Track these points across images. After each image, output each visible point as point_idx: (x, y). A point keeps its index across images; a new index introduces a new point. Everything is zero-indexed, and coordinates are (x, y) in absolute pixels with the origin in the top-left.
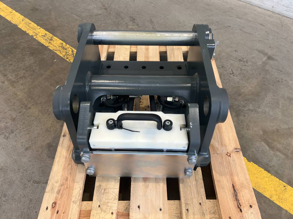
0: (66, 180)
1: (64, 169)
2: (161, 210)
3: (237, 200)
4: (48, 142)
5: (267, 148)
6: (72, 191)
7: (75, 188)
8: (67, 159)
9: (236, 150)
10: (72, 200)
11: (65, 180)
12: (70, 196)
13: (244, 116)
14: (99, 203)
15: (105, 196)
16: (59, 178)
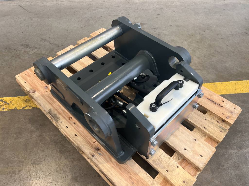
0: (131, 178)
1: (121, 174)
2: (195, 140)
3: (216, 103)
4: (70, 177)
6: (143, 180)
7: (142, 177)
8: (115, 167)
10: (150, 184)
11: (130, 180)
12: (145, 184)
14: (165, 170)
15: (164, 163)
16: (125, 182)
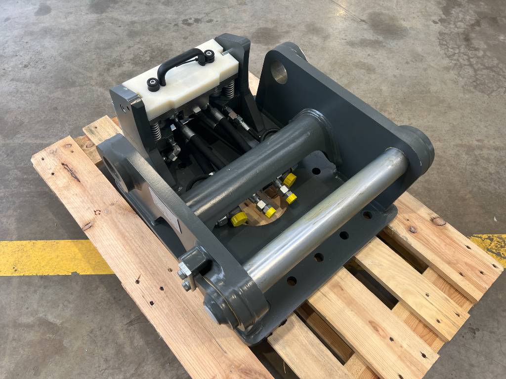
5: (51, 318)
9: (90, 225)
13: (106, 360)
